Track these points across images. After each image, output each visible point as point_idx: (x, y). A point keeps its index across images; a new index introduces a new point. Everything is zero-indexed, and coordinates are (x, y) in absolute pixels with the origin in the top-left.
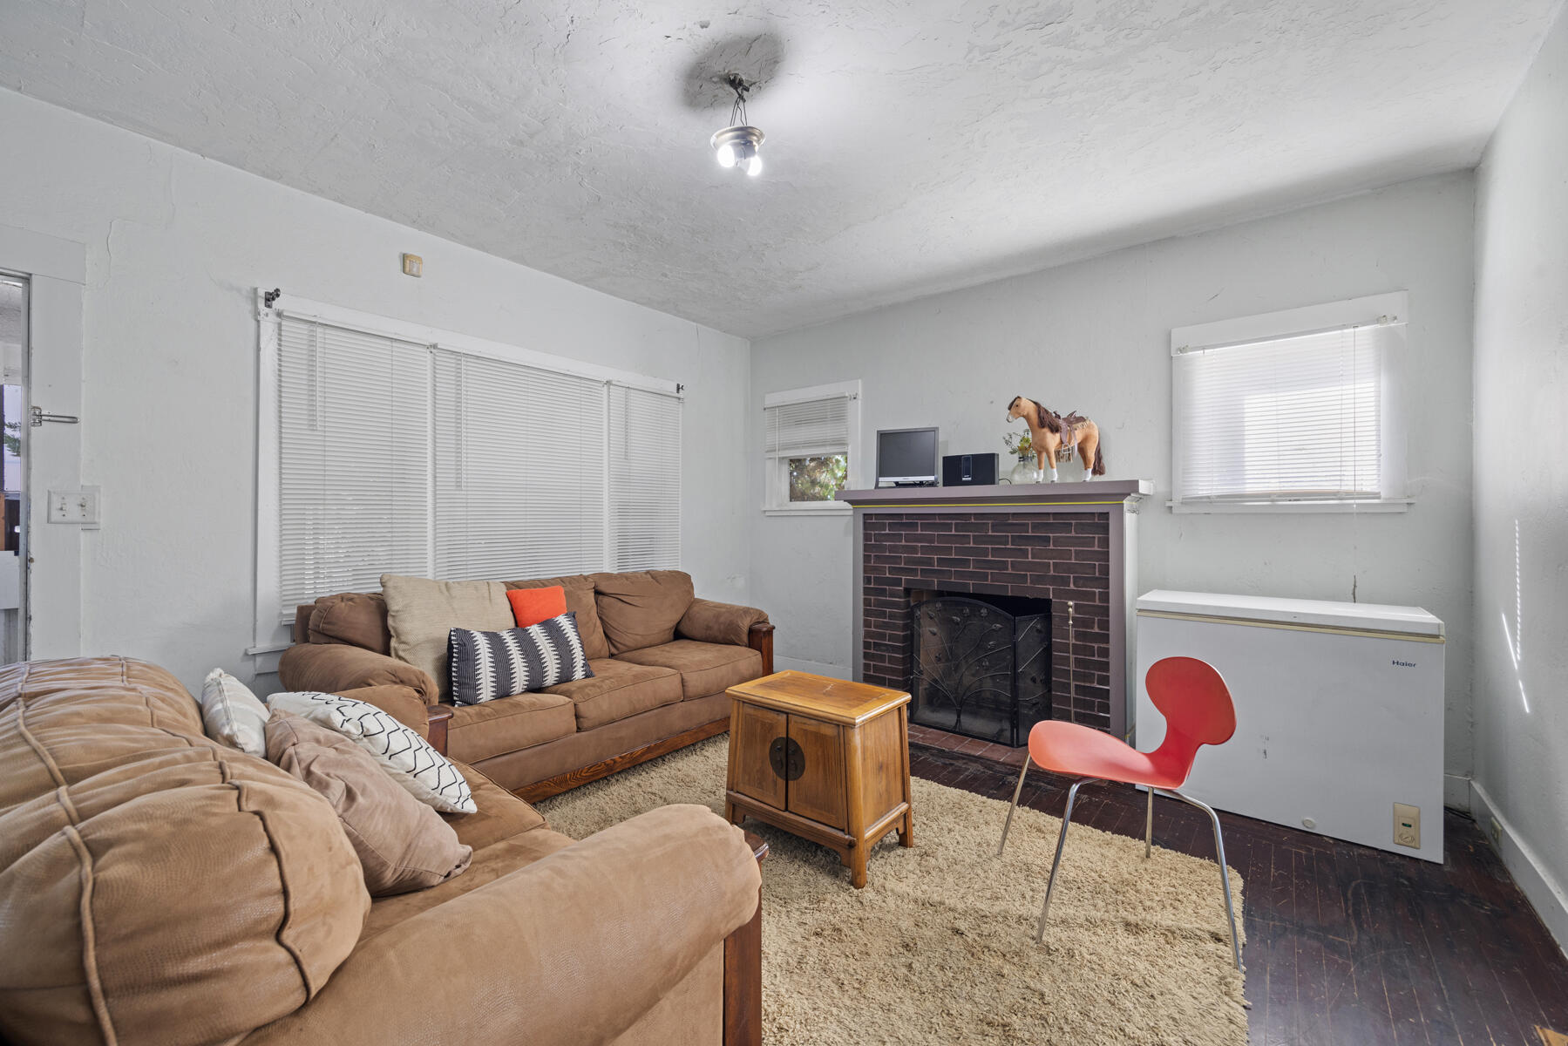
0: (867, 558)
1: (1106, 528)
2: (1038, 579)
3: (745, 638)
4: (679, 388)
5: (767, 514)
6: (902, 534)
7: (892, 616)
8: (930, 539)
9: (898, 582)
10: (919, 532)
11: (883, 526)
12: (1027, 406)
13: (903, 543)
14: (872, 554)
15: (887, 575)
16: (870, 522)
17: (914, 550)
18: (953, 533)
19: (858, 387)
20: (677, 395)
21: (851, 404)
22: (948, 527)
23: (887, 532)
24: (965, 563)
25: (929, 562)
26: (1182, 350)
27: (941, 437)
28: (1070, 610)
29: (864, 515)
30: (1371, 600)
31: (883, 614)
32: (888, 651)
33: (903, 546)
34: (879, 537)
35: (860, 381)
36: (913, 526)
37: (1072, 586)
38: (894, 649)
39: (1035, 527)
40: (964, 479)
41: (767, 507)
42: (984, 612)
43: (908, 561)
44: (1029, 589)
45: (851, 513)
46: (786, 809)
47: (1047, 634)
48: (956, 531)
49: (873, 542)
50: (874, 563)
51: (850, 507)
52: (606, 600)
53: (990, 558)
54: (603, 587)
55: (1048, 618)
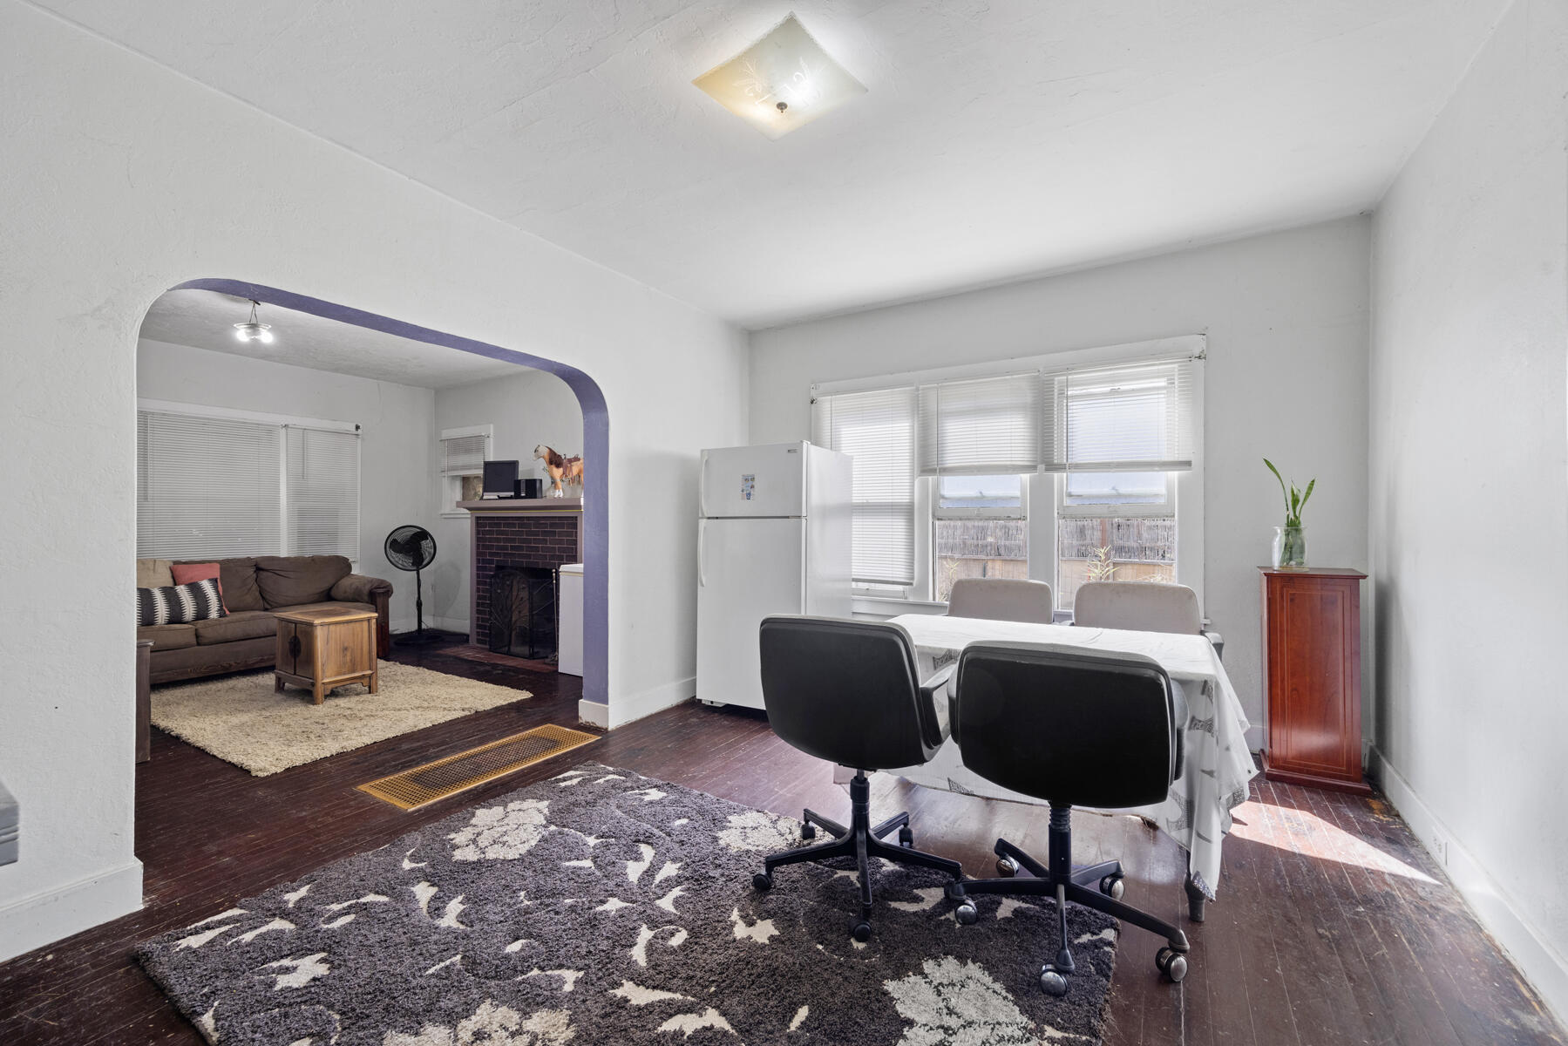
0: (478, 547)
1: (577, 526)
3: (366, 598)
4: (357, 427)
5: (444, 516)
6: (494, 530)
9: (491, 562)
10: (503, 528)
11: (486, 525)
12: (544, 451)
13: (495, 536)
15: (487, 557)
16: (480, 523)
17: (500, 540)
19: (491, 429)
20: (356, 433)
21: (487, 440)
23: (489, 528)
25: (506, 548)
27: (521, 468)
29: (476, 517)
31: (486, 584)
33: (495, 538)
34: (485, 533)
35: (492, 426)
39: (551, 525)
40: (523, 495)
41: (442, 512)
43: (498, 548)
45: (469, 516)
46: (295, 674)
48: (519, 528)
49: (481, 535)
51: (468, 511)
52: (265, 574)
53: (532, 545)
54: (262, 565)
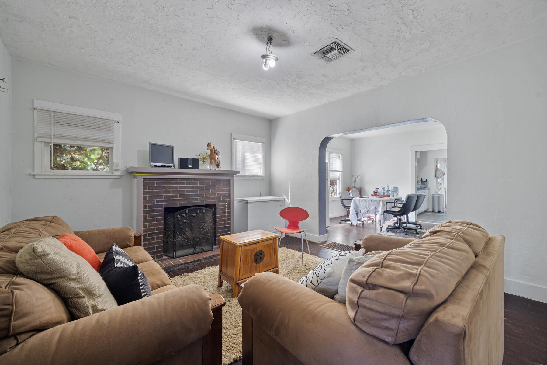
0: (144, 198)
1: (229, 183)
2: (213, 198)
5: (37, 176)
6: (163, 186)
7: (158, 220)
8: (176, 188)
9: (161, 206)
10: (171, 185)
11: (154, 183)
13: (164, 190)
14: (148, 196)
15: (156, 204)
16: (146, 182)
17: (169, 192)
18: (185, 185)
22: (183, 183)
23: (156, 185)
24: (189, 195)
25: (176, 196)
26: (235, 139)
27: (175, 150)
28: (227, 206)
29: (143, 178)
30: (263, 196)
31: (154, 220)
32: (156, 235)
33: (164, 191)
34: (151, 188)
36: (169, 183)
37: (222, 200)
38: (159, 233)
39: (212, 183)
40: (189, 166)
42: (204, 210)
43: (166, 197)
44: (210, 202)
47: (215, 214)
48: (186, 185)
49: (148, 190)
50: (148, 199)
53: (198, 193)
55: (215, 209)
